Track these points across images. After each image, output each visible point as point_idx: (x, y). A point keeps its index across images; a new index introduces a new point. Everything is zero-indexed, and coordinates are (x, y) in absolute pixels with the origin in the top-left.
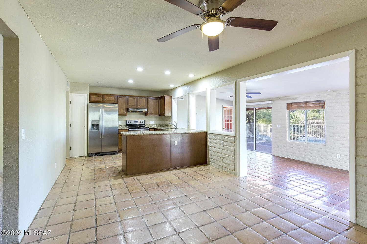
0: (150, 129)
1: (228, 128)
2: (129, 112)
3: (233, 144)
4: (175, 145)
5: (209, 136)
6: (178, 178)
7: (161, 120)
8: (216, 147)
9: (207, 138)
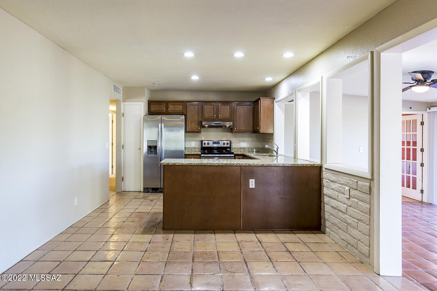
0: (236, 155)
1: (408, 158)
2: (204, 127)
3: (366, 197)
4: (251, 187)
5: (325, 175)
6: (241, 250)
7: (259, 142)
8: (336, 197)
9: (322, 177)
